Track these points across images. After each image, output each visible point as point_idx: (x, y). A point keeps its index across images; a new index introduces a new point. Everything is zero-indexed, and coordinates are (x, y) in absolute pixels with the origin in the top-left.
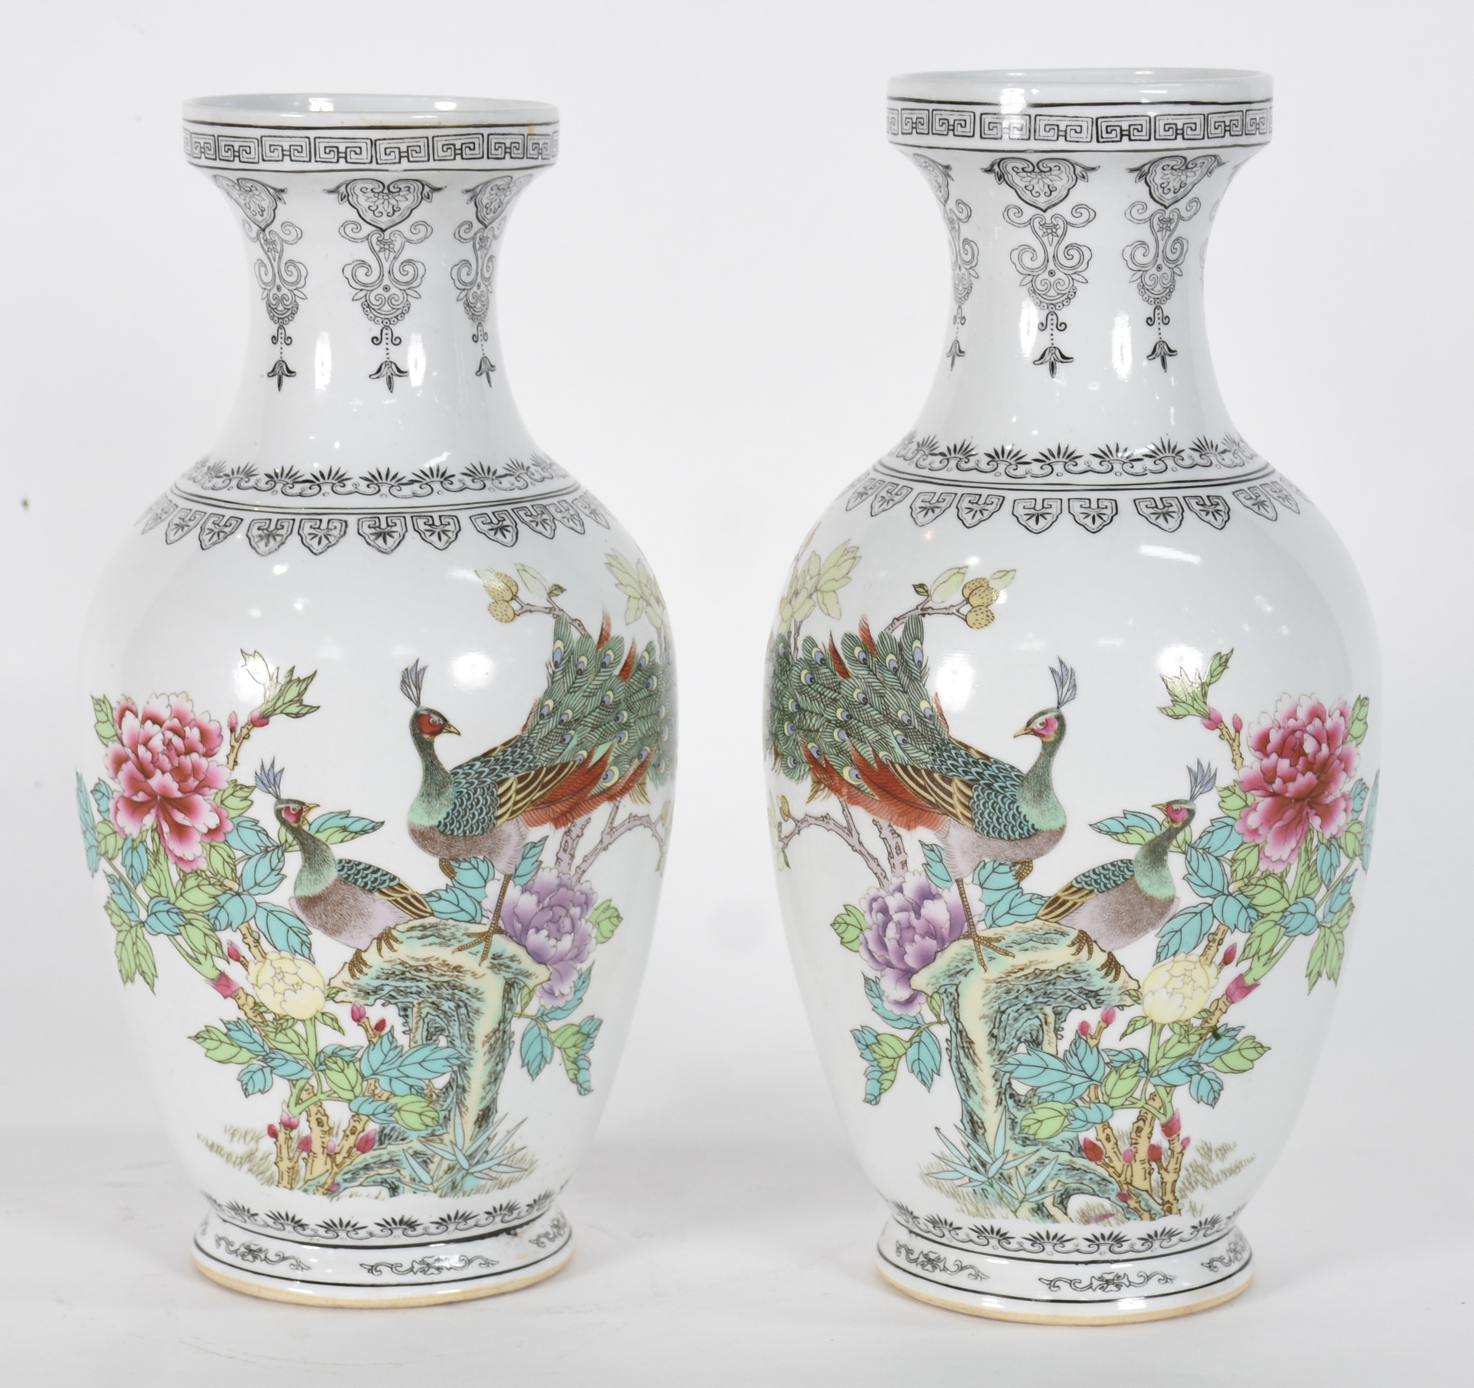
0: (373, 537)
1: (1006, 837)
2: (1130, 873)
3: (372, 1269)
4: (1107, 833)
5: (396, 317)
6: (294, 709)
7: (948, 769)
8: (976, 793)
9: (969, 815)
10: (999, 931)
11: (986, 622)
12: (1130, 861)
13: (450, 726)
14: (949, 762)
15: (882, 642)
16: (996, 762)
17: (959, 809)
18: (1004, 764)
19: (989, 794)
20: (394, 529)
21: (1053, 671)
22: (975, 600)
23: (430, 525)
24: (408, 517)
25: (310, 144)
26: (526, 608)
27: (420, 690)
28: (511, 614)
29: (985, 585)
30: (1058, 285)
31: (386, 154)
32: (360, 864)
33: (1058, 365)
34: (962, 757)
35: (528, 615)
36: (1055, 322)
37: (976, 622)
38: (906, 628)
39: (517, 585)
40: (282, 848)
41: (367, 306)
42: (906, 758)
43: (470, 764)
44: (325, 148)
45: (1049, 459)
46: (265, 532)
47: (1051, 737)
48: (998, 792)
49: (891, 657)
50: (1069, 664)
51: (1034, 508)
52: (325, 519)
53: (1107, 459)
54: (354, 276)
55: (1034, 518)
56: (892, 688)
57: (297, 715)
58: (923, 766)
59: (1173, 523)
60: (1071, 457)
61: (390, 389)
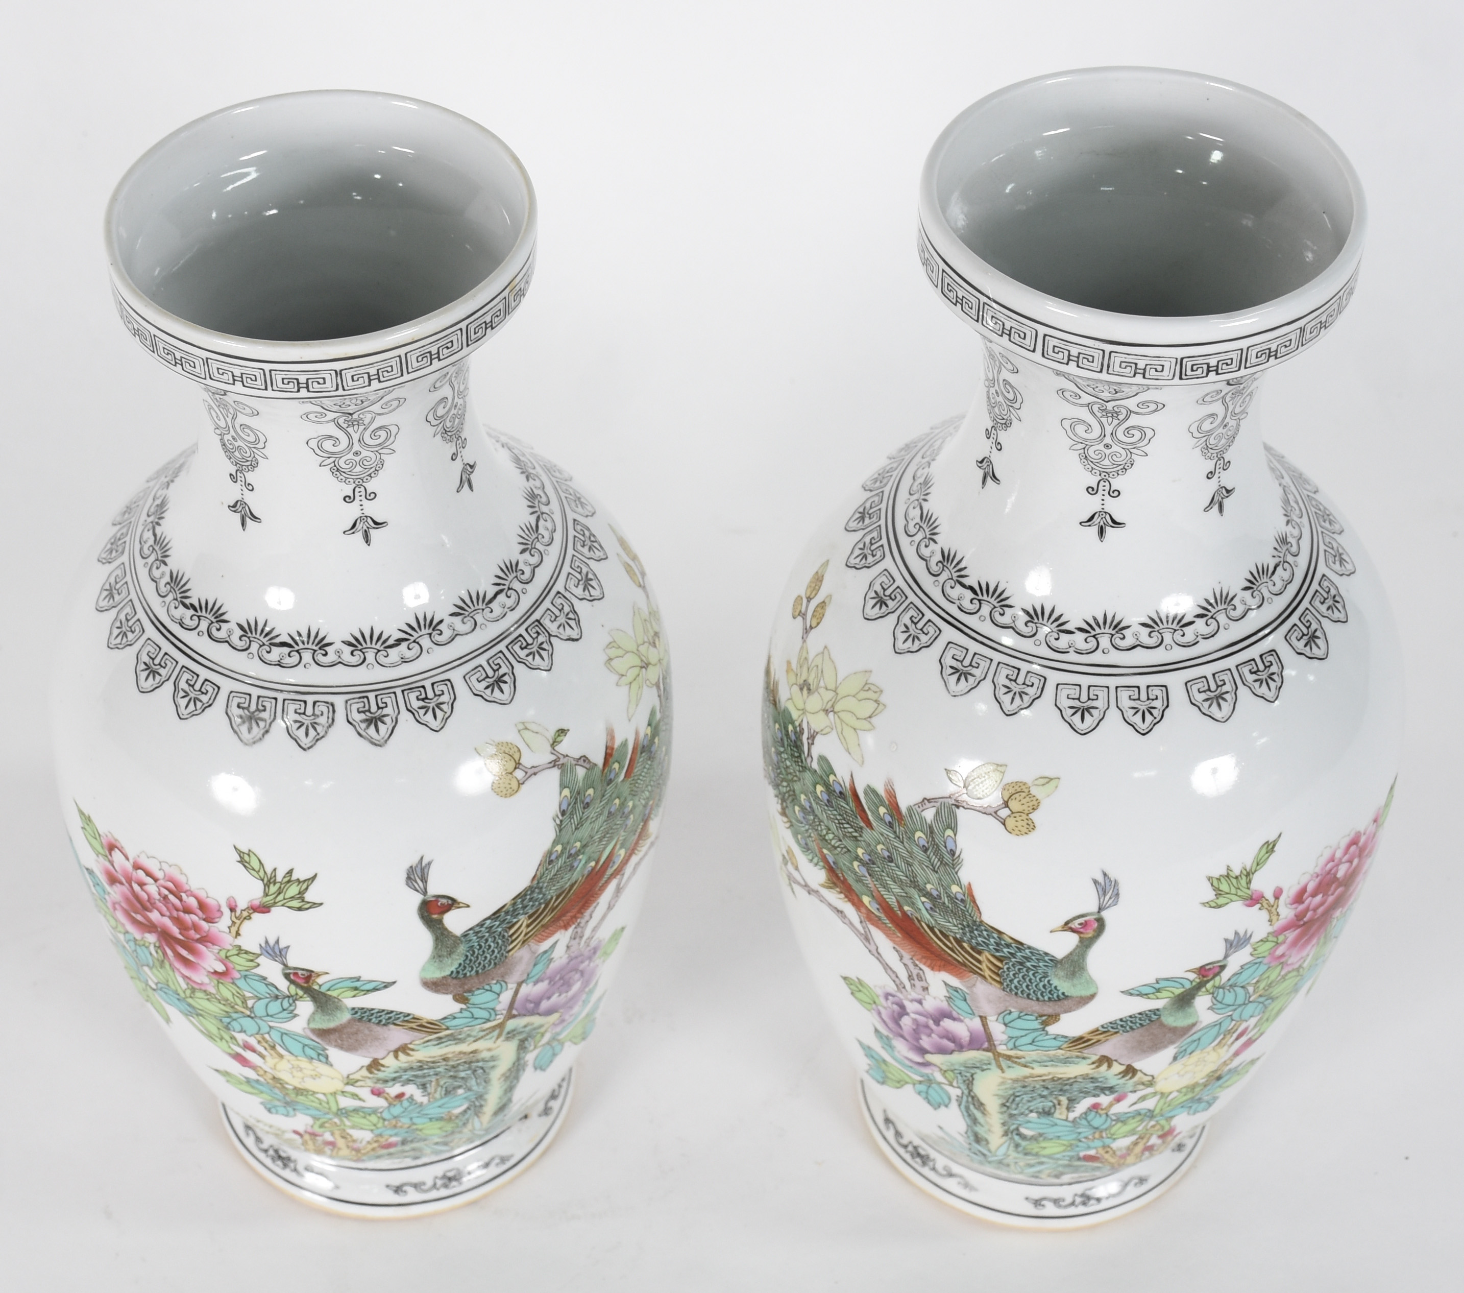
0: (363, 726)
1: (1034, 998)
2: (1156, 1017)
3: (398, 1190)
4: (1138, 995)
5: (370, 475)
6: (296, 904)
7: (978, 944)
8: (1007, 966)
9: (998, 979)
10: (1020, 1053)
11: (1027, 831)
12: (1158, 1010)
13: (459, 903)
14: (979, 939)
15: (911, 816)
16: (1029, 948)
17: (987, 973)
18: (1038, 950)
19: (1019, 969)
20: (385, 711)
21: (1096, 882)
22: (1014, 805)
23: (423, 700)
24: (398, 691)
25: (265, 375)
26: (530, 772)
27: (426, 882)
28: (515, 785)
29: (1026, 790)
30: (1114, 457)
31: (353, 380)
32: (373, 1009)
33: (1108, 529)
34: (994, 938)
35: (534, 778)
36: (1107, 488)
37: (1015, 828)
38: (937, 813)
39: (519, 751)
40: (294, 998)
41: (336, 470)
42: (933, 922)
43: (481, 925)
44: (283, 379)
45: (1094, 629)
46: (246, 711)
47: (1090, 933)
48: (1029, 968)
49: (919, 834)
50: (1112, 875)
51: (1079, 699)
52: (310, 699)
53: (1157, 628)
54: (320, 447)
55: (1079, 713)
56: (921, 863)
57: (300, 909)
58: (952, 934)
59: (1226, 707)
60: (1119, 628)
61: (367, 542)
